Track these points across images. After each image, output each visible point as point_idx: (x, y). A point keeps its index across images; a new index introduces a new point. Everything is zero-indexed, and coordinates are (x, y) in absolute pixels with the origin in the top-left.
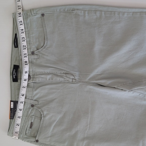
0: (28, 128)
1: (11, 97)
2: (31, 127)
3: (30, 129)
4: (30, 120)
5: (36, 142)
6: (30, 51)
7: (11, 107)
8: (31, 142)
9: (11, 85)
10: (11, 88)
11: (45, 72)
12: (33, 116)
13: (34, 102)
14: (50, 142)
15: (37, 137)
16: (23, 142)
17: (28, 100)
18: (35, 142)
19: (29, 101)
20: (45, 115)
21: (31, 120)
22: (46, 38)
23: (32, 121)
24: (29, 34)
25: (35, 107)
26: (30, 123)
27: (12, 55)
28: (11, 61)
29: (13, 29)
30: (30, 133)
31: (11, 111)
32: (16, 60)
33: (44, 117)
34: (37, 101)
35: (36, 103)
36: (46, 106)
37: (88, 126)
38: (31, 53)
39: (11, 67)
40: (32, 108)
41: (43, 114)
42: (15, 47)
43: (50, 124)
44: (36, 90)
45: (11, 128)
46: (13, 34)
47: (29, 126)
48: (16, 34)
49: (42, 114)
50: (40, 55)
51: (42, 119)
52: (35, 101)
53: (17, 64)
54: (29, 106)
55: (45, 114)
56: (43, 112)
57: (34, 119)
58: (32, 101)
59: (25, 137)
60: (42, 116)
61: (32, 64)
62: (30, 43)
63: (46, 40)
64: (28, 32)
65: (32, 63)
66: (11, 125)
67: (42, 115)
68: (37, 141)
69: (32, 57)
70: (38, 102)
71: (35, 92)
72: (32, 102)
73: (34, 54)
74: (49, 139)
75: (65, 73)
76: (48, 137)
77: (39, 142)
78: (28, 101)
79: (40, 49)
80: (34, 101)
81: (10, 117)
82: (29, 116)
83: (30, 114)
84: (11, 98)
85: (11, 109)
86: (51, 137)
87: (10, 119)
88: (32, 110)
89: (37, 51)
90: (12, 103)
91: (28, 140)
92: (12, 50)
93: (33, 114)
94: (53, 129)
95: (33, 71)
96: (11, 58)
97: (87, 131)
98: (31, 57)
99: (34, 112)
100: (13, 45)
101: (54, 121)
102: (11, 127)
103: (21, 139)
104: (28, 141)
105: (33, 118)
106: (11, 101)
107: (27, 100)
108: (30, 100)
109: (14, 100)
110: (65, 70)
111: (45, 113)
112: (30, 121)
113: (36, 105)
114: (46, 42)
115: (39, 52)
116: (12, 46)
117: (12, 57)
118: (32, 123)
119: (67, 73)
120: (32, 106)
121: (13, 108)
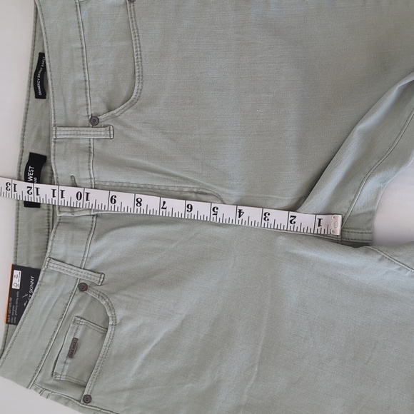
0: (63, 357)
1: (16, 253)
2: (71, 354)
3: (69, 361)
4: (71, 333)
5: (82, 402)
6: (86, 114)
7: (13, 287)
8: (68, 401)
9: (18, 217)
11: (131, 185)
12: (81, 318)
13: (89, 276)
14: (127, 407)
15: (88, 385)
16: (43, 399)
17: (71, 267)
18: (80, 401)
19: (73, 272)
20: (118, 322)
21: (74, 331)
22: (137, 74)
23: (78, 337)
24: (83, 57)
25: (90, 293)
26: (69, 340)
27: (25, 122)
28: (23, 139)
29: (35, 36)
30: (68, 373)
31: (11, 299)
32: (39, 137)
33: (115, 325)
34: (99, 275)
35: (95, 278)
36: (126, 292)
37: (256, 369)
38: (87, 119)
39: (21, 159)
40: (80, 294)
41: (114, 317)
42: (37, 96)
43: (133, 352)
44: (98, 239)
45: (7, 349)
46: (33, 55)
47: (66, 349)
48: (42, 56)
49: (109, 315)
50: (118, 127)
51: (109, 332)
52: (93, 273)
53: (39, 151)
54: (72, 286)
55: (118, 318)
56: (112, 309)
57: (85, 331)
58: (84, 271)
59: (52, 382)
60: (110, 323)
61: (90, 156)
62: (86, 89)
63: (137, 81)
64: (80, 50)
65: (90, 153)
66: (11, 342)
67: (110, 318)
68: (87, 399)
69: (92, 133)
70: (100, 277)
71: (95, 247)
72: (83, 274)
73: (99, 125)
74: (126, 395)
75: (195, 190)
76: (123, 390)
77: (94, 402)
78: (69, 270)
79: (118, 110)
80: (90, 273)
81: (7, 317)
82: (69, 316)
83: (71, 313)
84: (16, 257)
85: (12, 292)
86: (132, 389)
87: (7, 323)
88: (79, 301)
89: (107, 114)
91: (59, 393)
92: (28, 105)
93: (80, 314)
94: (143, 366)
95: (91, 178)
96: (24, 130)
97: (249, 386)
98: (88, 133)
99: (84, 308)
100: (32, 89)
101: (148, 341)
102: (9, 346)
103: (36, 390)
104: (58, 399)
105: (81, 328)
106: (15, 267)
107: (66, 269)
108: (75, 268)
109: (24, 264)
110: (194, 182)
111: (120, 313)
112: (70, 335)
113: (95, 287)
114: (136, 88)
115: (114, 117)
116: (29, 91)
117: (24, 126)
118: (75, 342)
119: (200, 190)
120: (83, 287)
121: (19, 288)
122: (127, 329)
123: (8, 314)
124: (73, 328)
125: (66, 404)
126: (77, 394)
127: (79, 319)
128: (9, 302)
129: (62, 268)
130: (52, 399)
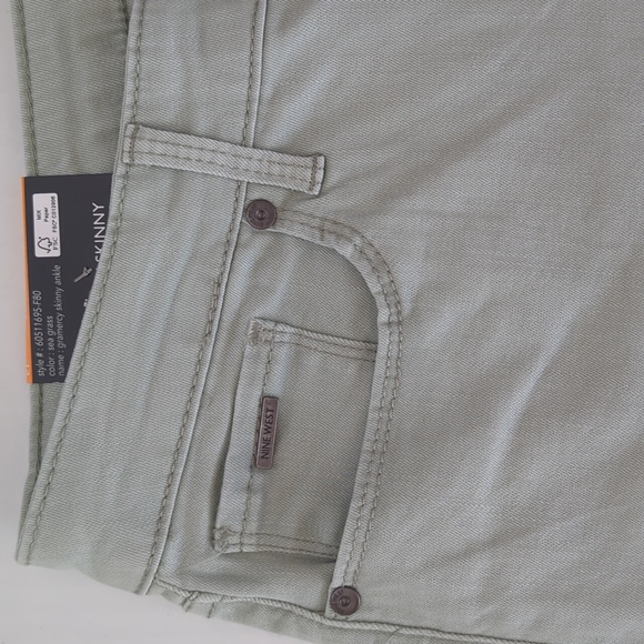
1: (32, 135)
2: (265, 454)
3: (259, 479)
4: (253, 378)
5: (329, 611)
7: (39, 253)
8: (281, 618)
10: (23, 39)
12: (277, 322)
13: (276, 169)
14: (489, 609)
15: (343, 556)
16: (195, 619)
17: (211, 144)
18: (321, 612)
19: (221, 159)
20: (407, 307)
21: (261, 369)
23: (275, 388)
25: (291, 228)
26: (248, 406)
30: (261, 526)
31: (37, 297)
33: (398, 322)
34: (309, 161)
35: (297, 175)
40: (258, 243)
41: (392, 293)
47: (244, 440)
49: (374, 288)
51: (382, 352)
52: (288, 159)
54: (226, 215)
55: (406, 295)
56: (381, 265)
57: (296, 362)
58: (257, 153)
59: (213, 564)
60: (383, 316)
67: (380, 300)
68: (345, 601)
70: (314, 167)
71: (282, 53)
72: (254, 165)
74: (479, 567)
76: (469, 552)
77: (370, 609)
78: (207, 156)
80: (276, 157)
81: (34, 360)
82: (235, 324)
84: (33, 148)
85: (38, 270)
88: (259, 265)
90: (44, 202)
91: (245, 595)
93: (271, 306)
94: (516, 453)
99: (281, 288)
103: (166, 594)
104: (246, 613)
105: (283, 354)
106: (33, 185)
107: (194, 154)
108: (226, 147)
109: (63, 168)
111: (410, 275)
113: (301, 207)
118: (269, 405)
120: (262, 214)
121: (57, 253)
122: (439, 328)
123: (34, 348)
124: (257, 357)
125: (277, 627)
126: (307, 590)
127: (270, 325)
128: (32, 306)
129: (183, 152)
130: (228, 617)
